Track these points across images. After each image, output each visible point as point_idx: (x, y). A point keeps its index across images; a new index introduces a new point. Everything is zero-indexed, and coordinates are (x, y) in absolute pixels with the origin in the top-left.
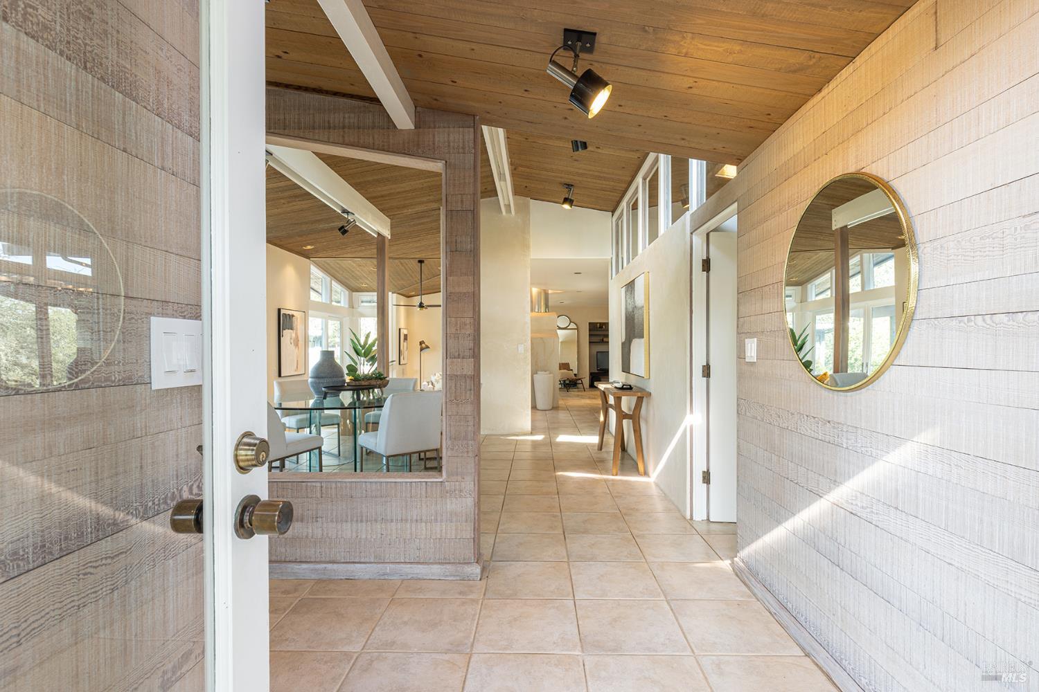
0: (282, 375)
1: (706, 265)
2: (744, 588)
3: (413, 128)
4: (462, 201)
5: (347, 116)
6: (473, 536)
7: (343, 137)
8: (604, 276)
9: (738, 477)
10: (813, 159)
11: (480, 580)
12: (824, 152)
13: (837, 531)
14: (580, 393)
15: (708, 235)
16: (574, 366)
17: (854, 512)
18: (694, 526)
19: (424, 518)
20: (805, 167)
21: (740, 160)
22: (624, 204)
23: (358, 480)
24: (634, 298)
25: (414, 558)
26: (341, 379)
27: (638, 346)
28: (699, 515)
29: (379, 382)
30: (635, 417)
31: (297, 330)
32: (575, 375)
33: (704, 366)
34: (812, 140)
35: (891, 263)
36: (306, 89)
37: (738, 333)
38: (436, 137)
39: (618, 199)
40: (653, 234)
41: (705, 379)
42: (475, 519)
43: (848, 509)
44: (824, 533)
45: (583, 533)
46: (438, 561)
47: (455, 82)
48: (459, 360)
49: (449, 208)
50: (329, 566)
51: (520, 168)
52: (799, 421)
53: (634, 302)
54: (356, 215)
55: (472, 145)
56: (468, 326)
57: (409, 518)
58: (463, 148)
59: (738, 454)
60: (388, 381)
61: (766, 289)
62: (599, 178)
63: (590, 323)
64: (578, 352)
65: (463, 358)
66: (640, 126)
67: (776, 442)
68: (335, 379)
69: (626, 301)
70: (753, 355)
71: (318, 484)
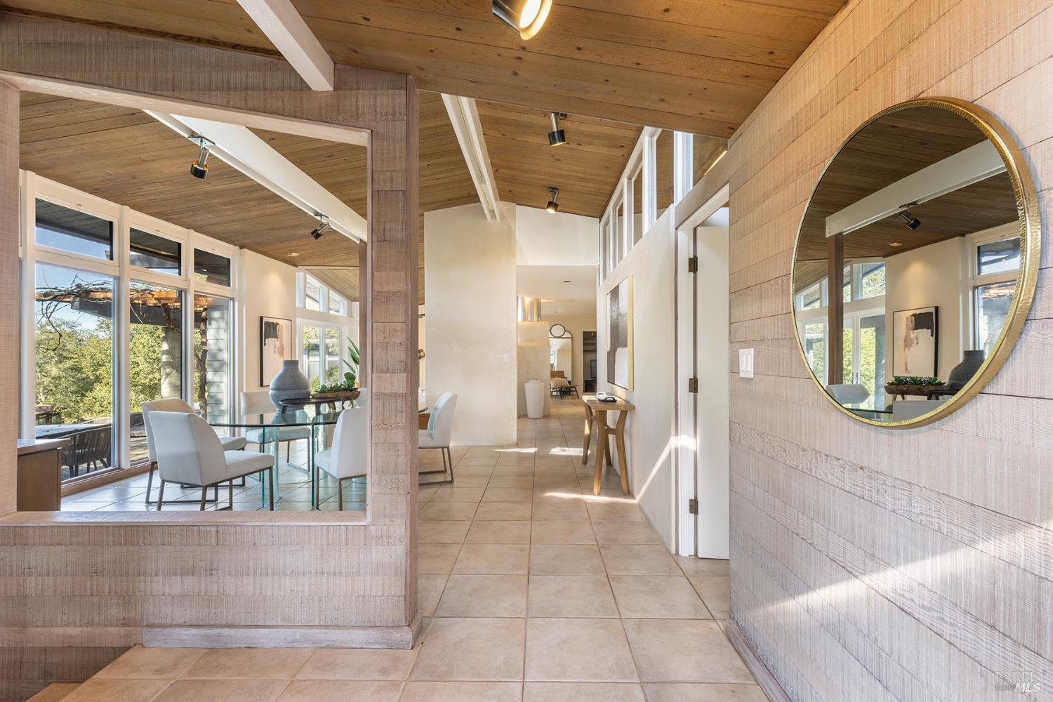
0: (264, 385)
1: (693, 264)
2: (741, 664)
3: (332, 89)
4: (392, 179)
5: (250, 74)
6: (404, 593)
7: (246, 100)
8: (593, 285)
9: (730, 517)
10: (835, 101)
11: (412, 648)
12: (853, 88)
13: (876, 629)
14: (573, 401)
15: (695, 230)
16: (568, 374)
17: (906, 609)
18: (679, 563)
19: (344, 571)
20: (822, 117)
21: (733, 129)
22: (610, 208)
23: (263, 524)
24: (618, 304)
25: (332, 621)
26: (304, 391)
27: (622, 356)
28: (686, 550)
29: (348, 394)
30: (619, 432)
31: (282, 338)
32: (569, 382)
33: (691, 379)
34: (834, 75)
35: (881, 274)
36: (199, 41)
37: (731, 342)
38: (360, 100)
39: (604, 203)
40: (638, 234)
41: (692, 394)
42: (406, 571)
43: (898, 604)
44: (855, 625)
45: (552, 573)
46: (360, 625)
47: (368, 20)
48: (388, 375)
49: (376, 188)
50: (225, 631)
51: (502, 170)
52: (814, 461)
53: (618, 308)
54: (330, 218)
55: (403, 110)
56: (399, 333)
57: (325, 570)
58: (394, 114)
59: (731, 490)
60: (360, 392)
61: (767, 286)
62: (584, 180)
63: (584, 332)
64: (573, 361)
65: (393, 372)
66: (607, 81)
67: (781, 484)
68: (297, 391)
69: (611, 308)
70: (749, 369)
71: (213, 529)
